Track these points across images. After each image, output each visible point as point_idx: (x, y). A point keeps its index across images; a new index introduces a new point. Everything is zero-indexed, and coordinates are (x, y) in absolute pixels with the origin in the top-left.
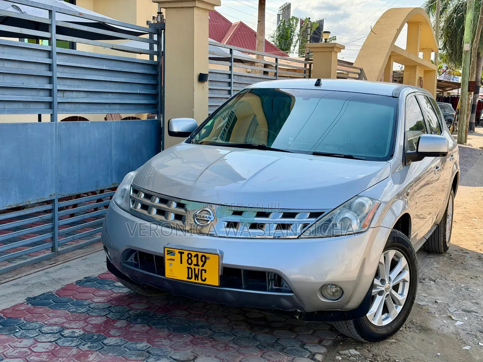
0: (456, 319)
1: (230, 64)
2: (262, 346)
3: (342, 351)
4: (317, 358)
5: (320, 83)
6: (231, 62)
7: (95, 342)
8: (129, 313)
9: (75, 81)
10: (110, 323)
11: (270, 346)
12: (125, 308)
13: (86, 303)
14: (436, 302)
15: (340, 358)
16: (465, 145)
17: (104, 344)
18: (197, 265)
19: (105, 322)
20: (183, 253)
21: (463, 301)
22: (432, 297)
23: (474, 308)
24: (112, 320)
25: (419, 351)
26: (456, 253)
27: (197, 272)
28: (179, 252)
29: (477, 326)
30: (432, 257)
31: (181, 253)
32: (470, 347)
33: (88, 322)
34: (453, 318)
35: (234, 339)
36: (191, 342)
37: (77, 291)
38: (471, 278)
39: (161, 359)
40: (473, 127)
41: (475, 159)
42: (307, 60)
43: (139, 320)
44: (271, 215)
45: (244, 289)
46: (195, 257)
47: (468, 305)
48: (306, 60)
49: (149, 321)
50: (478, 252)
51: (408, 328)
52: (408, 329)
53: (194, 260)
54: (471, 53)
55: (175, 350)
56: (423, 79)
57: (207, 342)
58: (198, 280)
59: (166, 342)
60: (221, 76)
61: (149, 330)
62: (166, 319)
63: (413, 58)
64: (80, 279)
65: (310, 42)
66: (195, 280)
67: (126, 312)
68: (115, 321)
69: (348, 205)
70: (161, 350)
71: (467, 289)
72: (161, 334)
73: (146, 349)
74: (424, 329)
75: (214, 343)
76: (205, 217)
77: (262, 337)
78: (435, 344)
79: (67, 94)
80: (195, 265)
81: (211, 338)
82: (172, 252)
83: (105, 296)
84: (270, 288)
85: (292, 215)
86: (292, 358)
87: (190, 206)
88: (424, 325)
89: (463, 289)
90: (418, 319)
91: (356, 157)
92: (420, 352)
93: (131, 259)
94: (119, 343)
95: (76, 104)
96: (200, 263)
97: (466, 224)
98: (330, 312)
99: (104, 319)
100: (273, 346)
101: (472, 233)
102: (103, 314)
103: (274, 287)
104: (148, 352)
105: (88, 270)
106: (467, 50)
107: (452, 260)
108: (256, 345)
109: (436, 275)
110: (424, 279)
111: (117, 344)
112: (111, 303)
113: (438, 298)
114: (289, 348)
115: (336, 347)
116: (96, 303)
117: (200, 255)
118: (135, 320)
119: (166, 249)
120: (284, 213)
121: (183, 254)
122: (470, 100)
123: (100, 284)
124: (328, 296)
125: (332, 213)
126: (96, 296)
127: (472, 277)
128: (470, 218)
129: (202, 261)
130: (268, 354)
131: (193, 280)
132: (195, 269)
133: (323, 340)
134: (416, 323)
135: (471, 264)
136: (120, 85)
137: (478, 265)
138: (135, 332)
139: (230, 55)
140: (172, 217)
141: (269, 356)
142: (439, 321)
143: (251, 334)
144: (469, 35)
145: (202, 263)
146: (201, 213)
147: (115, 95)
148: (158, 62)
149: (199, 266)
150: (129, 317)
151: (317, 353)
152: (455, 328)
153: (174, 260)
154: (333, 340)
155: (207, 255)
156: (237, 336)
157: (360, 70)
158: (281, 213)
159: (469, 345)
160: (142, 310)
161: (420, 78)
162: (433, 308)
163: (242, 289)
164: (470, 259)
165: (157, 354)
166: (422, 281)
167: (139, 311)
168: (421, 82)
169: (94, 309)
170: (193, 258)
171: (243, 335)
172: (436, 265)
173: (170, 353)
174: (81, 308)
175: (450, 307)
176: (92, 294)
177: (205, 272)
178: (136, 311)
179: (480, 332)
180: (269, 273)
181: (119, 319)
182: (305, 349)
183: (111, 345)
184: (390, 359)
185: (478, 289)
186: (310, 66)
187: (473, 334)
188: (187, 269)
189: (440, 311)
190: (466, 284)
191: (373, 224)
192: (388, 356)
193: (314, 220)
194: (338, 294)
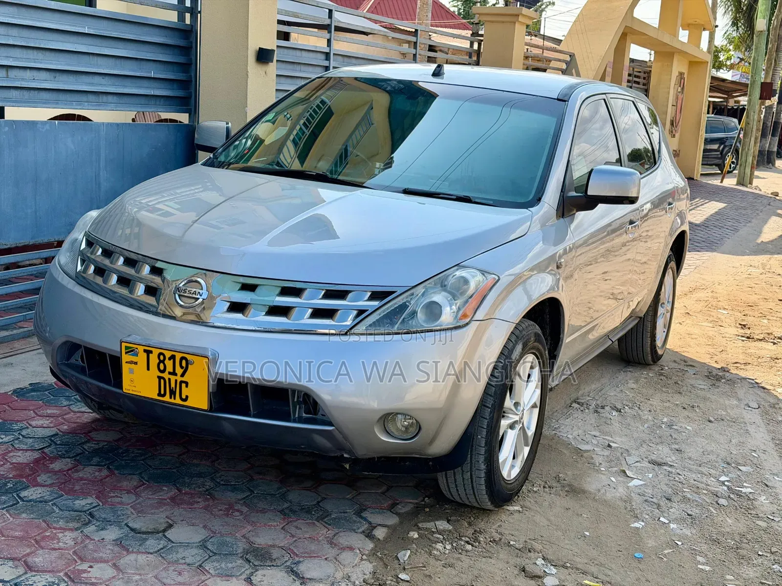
0: (632, 476)
1: (329, 35)
2: (291, 510)
3: (424, 524)
4: (376, 534)
5: (442, 72)
6: (330, 32)
7: (6, 493)
8: (83, 448)
9: (30, 52)
10: (43, 463)
11: (304, 510)
12: (81, 437)
13: (17, 428)
14: (609, 446)
15: (416, 536)
16: (750, 188)
17: (20, 498)
18: (174, 373)
19: (37, 461)
20: (151, 352)
21: (658, 446)
22: (606, 437)
23: (672, 458)
24: (50, 458)
25: (555, 528)
26: (673, 365)
27: (173, 385)
28: (145, 351)
29: (665, 488)
30: (630, 371)
31: (148, 353)
32: (643, 524)
33: (6, 459)
34: (628, 475)
35: (247, 496)
36: (173, 499)
37: (9, 406)
38: (684, 408)
39: (109, 527)
40: (772, 160)
41: (757, 212)
42: (475, 35)
43: (96, 460)
44: (306, 294)
45: (254, 417)
46: (170, 359)
47: (663, 452)
48: (472, 35)
49: (110, 463)
50: (712, 365)
51: (549, 487)
52: (547, 490)
53: (169, 364)
54: (769, 34)
55: (138, 512)
56: (685, 76)
57: (200, 500)
58: (175, 399)
59: (127, 499)
60: (311, 55)
61: (107, 476)
62: (143, 460)
63: (666, 39)
64: (22, 386)
65: (481, 5)
66: (171, 398)
67: (79, 445)
68: (53, 459)
69: (440, 280)
70: (115, 512)
71: (670, 426)
72: (125, 484)
73: (90, 509)
74: (574, 491)
75: (211, 503)
76: (192, 292)
77: (296, 496)
78: (585, 516)
79: (13, 73)
80: (170, 373)
81: (209, 494)
82: (132, 351)
83: (52, 417)
84: (297, 416)
85: (341, 295)
86: (333, 533)
87: (170, 273)
88: (575, 484)
89: (663, 426)
90: (569, 473)
91: (477, 200)
92: (556, 530)
93: (76, 359)
94: (45, 498)
95: (32, 92)
96: (179, 371)
97: (707, 318)
98: (403, 459)
99: (36, 455)
100: (308, 511)
101: (711, 333)
102: (37, 447)
103: (304, 415)
104: (91, 515)
105: (41, 372)
106: (762, 30)
107: (662, 377)
108: (280, 508)
109: (627, 400)
110: (603, 407)
111: (41, 499)
112: (59, 429)
113: (617, 438)
114: (336, 515)
115: (417, 516)
116: (35, 427)
117: (178, 356)
118: (89, 459)
119: (124, 345)
120: (327, 290)
121: (150, 355)
122: (762, 114)
123: (53, 396)
124: (396, 433)
125: (409, 293)
126: (39, 416)
127: (686, 406)
128: (717, 308)
129: (182, 367)
130: (295, 524)
131: (167, 398)
132: (169, 379)
133: (398, 504)
134: (564, 480)
135: (691, 385)
136: (118, 61)
137: (701, 387)
138: (82, 479)
139: (329, 20)
140: (140, 289)
141: (297, 527)
142: (603, 477)
143: (279, 489)
144: (766, 5)
145: (182, 371)
146: (187, 285)
147: (107, 78)
148: (192, 26)
149: (176, 375)
150: (80, 454)
151: (380, 525)
152: (626, 490)
153: (136, 363)
154: (416, 503)
155: (189, 357)
156: (254, 493)
157: (570, 56)
158: (323, 290)
159: (643, 521)
160: (109, 442)
161: (681, 74)
162: (600, 456)
163: (249, 415)
164: (693, 376)
165: (104, 519)
166: (599, 410)
167: (101, 445)
168: (682, 80)
169: (26, 438)
170: (167, 361)
171: (265, 491)
172: (632, 385)
173: (128, 517)
174: (4, 434)
175: (629, 455)
176: (34, 412)
177: (187, 386)
178: (98, 444)
179: (667, 499)
180: (294, 391)
181: (62, 457)
182: (361, 517)
183: (30, 501)
184: (500, 539)
185: (688, 428)
186: (480, 45)
187: (654, 503)
188: (158, 379)
189: (611, 461)
190: (672, 418)
191: (480, 315)
192: (501, 534)
193: (376, 303)
194: (413, 430)
